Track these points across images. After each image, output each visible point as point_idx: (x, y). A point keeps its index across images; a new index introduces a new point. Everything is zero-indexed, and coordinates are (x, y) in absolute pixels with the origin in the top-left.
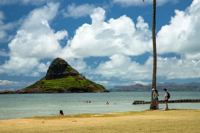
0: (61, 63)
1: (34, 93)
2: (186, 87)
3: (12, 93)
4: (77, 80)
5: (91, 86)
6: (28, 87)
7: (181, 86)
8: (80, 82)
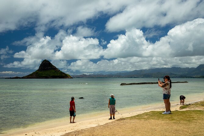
0: (47, 62)
1: (32, 78)
2: (108, 76)
3: (20, 78)
4: (56, 72)
5: (63, 75)
6: (29, 75)
7: (105, 75)
8: (57, 73)
